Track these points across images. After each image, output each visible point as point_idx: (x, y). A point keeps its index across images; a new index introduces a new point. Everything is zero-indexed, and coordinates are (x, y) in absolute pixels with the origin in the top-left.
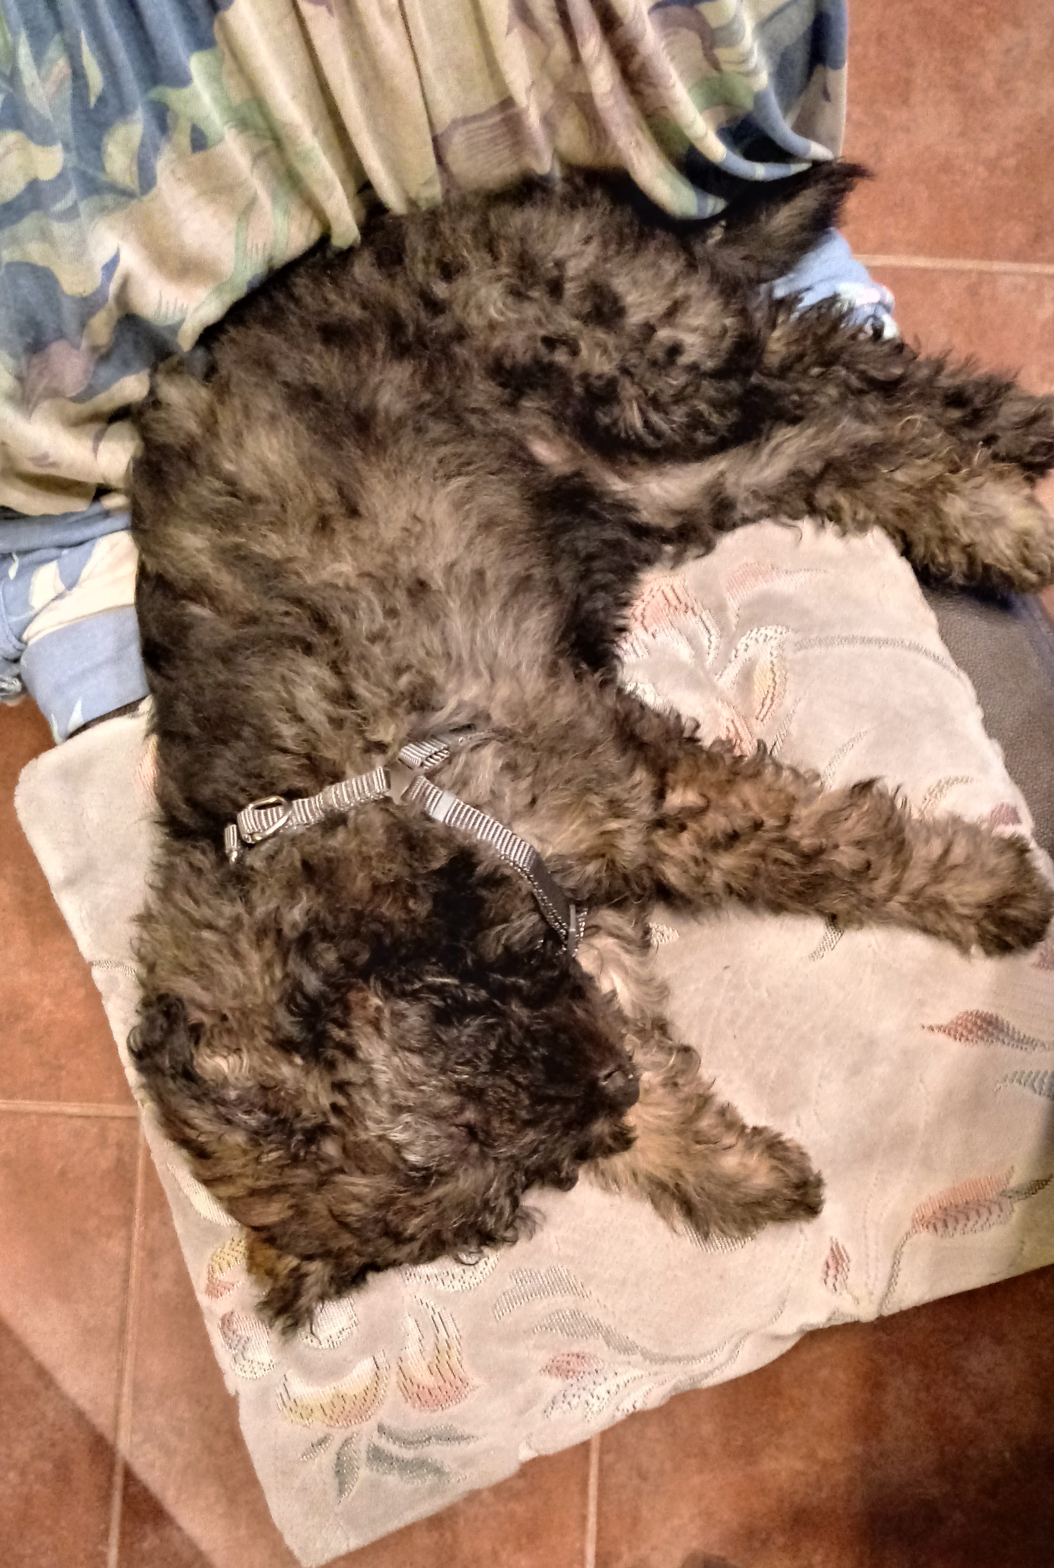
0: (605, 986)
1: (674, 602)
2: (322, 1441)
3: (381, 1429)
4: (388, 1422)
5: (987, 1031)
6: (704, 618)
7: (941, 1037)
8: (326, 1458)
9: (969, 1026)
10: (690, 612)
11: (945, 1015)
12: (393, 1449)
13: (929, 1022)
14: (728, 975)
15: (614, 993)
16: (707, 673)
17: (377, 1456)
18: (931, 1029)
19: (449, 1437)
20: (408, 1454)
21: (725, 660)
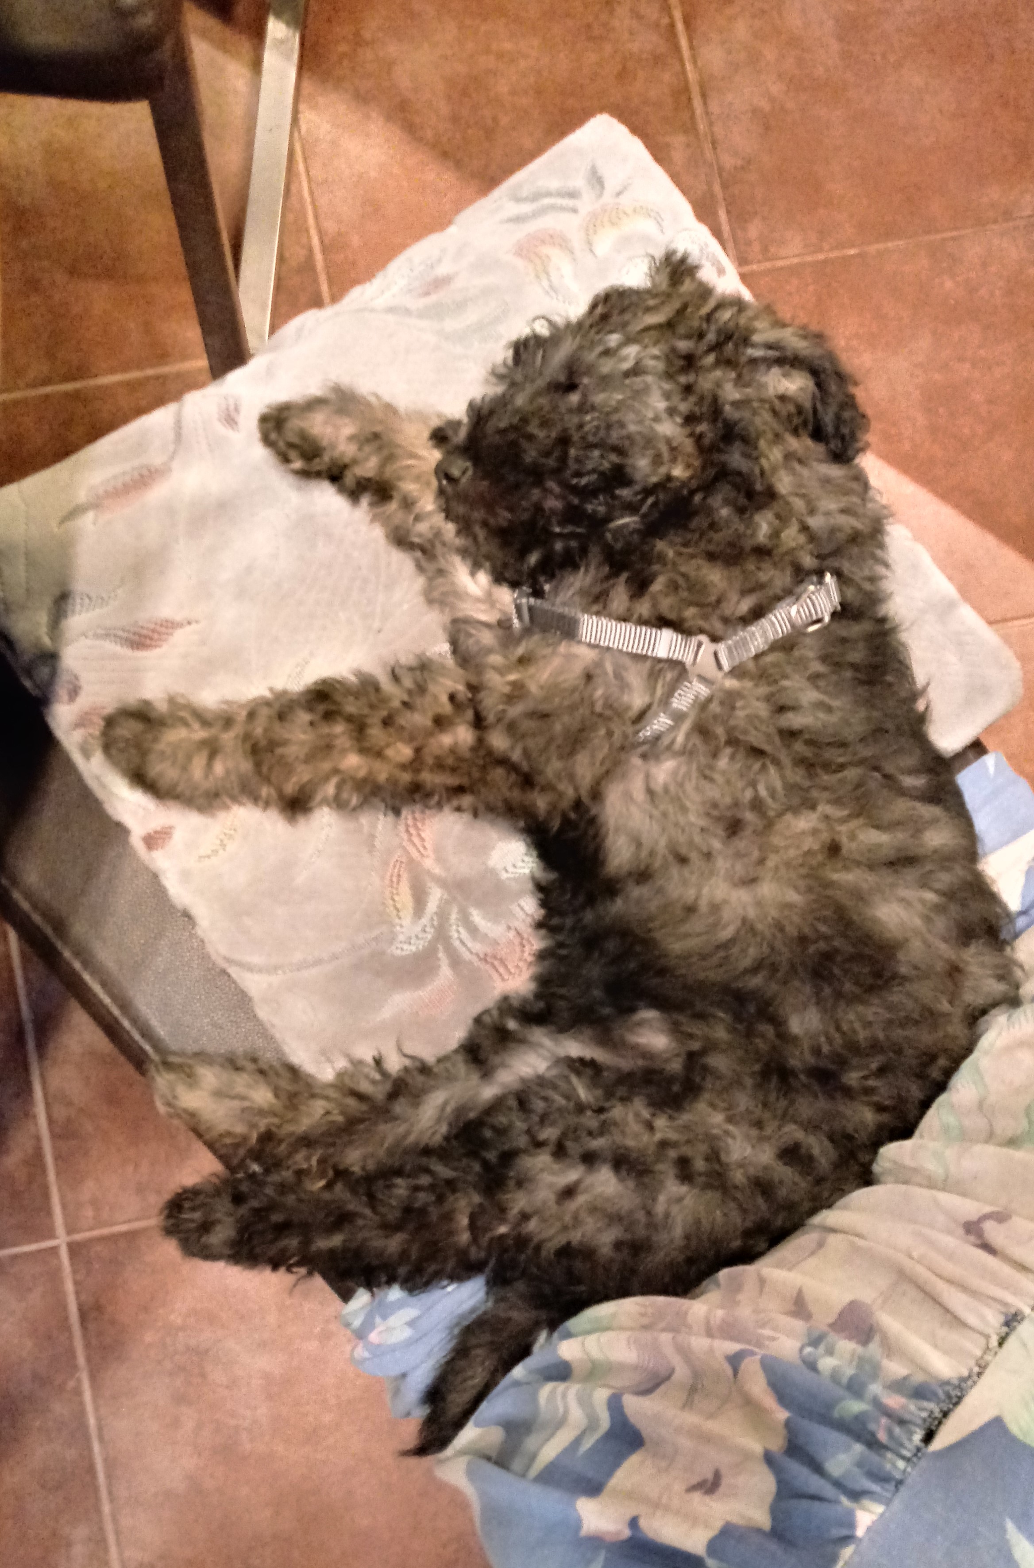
0: (483, 578)
1: (496, 963)
2: (619, 194)
3: (575, 211)
4: (572, 216)
5: (140, 635)
6: (468, 953)
7: (178, 618)
8: (612, 184)
9: (156, 636)
10: (482, 956)
11: (179, 636)
12: (560, 201)
13: (194, 626)
14: (376, 625)
15: (473, 574)
16: (455, 899)
17: (573, 194)
18: (189, 623)
19: (518, 219)
20: (547, 201)
21: (442, 915)
